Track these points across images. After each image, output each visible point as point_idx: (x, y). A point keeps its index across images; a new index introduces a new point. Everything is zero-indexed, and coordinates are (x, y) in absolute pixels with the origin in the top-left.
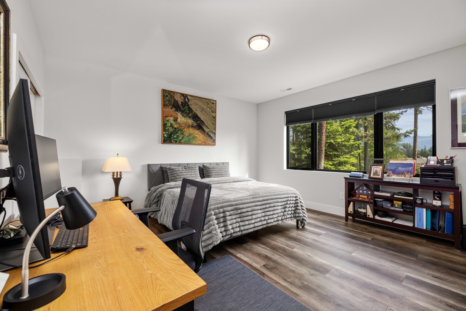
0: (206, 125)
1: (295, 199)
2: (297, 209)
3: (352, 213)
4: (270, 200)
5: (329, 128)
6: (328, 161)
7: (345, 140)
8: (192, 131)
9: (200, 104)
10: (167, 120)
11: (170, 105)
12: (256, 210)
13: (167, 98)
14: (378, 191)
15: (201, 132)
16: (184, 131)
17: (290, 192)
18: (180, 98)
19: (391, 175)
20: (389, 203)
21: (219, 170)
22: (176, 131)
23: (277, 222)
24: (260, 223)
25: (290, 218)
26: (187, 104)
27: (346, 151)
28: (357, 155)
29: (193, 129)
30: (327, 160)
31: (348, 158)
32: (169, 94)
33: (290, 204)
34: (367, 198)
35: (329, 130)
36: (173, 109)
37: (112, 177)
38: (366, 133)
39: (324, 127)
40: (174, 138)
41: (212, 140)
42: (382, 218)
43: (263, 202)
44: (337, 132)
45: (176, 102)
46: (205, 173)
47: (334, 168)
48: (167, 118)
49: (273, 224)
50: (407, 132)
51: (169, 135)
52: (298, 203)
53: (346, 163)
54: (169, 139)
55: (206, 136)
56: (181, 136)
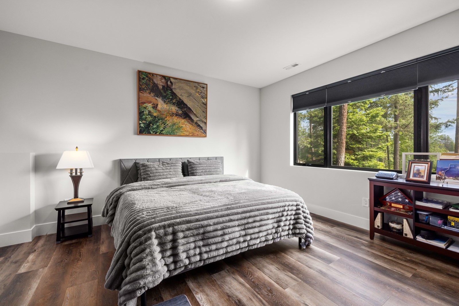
0: (195, 113)
1: (295, 208)
2: (297, 223)
3: (380, 228)
4: (255, 211)
5: (351, 117)
6: (350, 155)
7: (370, 131)
8: (176, 120)
9: (187, 89)
10: (144, 107)
11: (147, 89)
12: (231, 227)
13: (143, 81)
14: (421, 199)
15: (188, 121)
16: (166, 120)
17: (288, 199)
18: (161, 80)
19: (443, 177)
20: (439, 219)
21: (207, 166)
22: (155, 120)
23: (266, 242)
24: (238, 247)
25: (286, 235)
26: (170, 88)
27: (372, 144)
28: (385, 148)
29: (177, 118)
30: (348, 154)
31: (374, 151)
32: (147, 76)
33: (287, 215)
34: (403, 208)
35: (350, 119)
36: (151, 93)
37: (70, 174)
38: (396, 124)
39: (345, 117)
40: (154, 129)
41: (202, 131)
42: (428, 240)
43: (244, 215)
44: (361, 121)
45: (155, 85)
46: (189, 170)
47: (357, 163)
48: (143, 104)
49: (259, 246)
50: (449, 121)
51: (147, 124)
52: (299, 214)
53: (371, 157)
54: (146, 130)
55: (194, 126)
56: (163, 126)
